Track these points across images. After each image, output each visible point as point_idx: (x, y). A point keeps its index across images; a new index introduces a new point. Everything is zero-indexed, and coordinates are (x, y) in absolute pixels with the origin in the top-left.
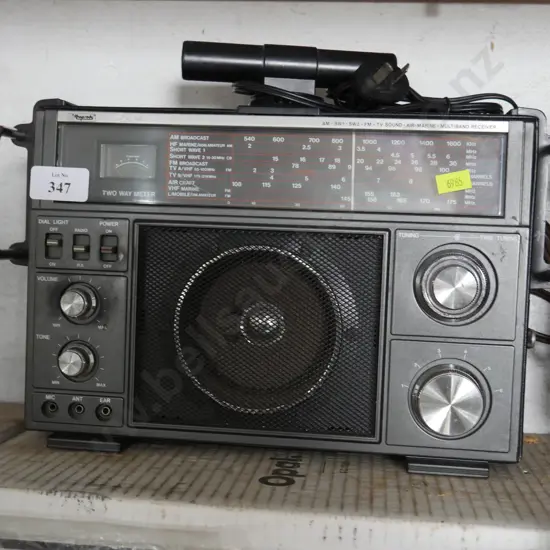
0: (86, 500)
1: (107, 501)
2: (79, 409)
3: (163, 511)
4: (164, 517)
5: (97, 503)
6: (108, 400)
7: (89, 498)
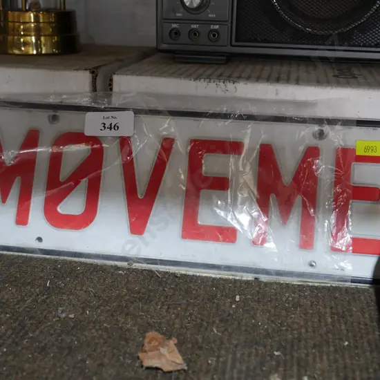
0: (221, 84)
1: (236, 84)
2: (195, 34)
3: (277, 90)
4: (277, 94)
5: (230, 86)
6: (217, 27)
7: (224, 83)
